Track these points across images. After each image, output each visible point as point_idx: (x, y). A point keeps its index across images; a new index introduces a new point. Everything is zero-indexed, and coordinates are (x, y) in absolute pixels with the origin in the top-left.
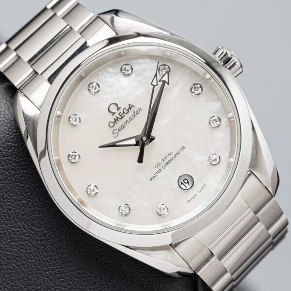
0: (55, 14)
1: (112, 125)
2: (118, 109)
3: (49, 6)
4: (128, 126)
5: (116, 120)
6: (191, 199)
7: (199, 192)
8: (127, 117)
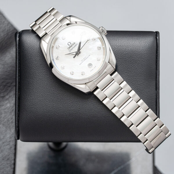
0: (51, 14)
1: (69, 48)
2: (71, 44)
3: (48, 11)
4: (73, 49)
5: (70, 47)
6: (92, 70)
7: (94, 68)
8: (73, 46)
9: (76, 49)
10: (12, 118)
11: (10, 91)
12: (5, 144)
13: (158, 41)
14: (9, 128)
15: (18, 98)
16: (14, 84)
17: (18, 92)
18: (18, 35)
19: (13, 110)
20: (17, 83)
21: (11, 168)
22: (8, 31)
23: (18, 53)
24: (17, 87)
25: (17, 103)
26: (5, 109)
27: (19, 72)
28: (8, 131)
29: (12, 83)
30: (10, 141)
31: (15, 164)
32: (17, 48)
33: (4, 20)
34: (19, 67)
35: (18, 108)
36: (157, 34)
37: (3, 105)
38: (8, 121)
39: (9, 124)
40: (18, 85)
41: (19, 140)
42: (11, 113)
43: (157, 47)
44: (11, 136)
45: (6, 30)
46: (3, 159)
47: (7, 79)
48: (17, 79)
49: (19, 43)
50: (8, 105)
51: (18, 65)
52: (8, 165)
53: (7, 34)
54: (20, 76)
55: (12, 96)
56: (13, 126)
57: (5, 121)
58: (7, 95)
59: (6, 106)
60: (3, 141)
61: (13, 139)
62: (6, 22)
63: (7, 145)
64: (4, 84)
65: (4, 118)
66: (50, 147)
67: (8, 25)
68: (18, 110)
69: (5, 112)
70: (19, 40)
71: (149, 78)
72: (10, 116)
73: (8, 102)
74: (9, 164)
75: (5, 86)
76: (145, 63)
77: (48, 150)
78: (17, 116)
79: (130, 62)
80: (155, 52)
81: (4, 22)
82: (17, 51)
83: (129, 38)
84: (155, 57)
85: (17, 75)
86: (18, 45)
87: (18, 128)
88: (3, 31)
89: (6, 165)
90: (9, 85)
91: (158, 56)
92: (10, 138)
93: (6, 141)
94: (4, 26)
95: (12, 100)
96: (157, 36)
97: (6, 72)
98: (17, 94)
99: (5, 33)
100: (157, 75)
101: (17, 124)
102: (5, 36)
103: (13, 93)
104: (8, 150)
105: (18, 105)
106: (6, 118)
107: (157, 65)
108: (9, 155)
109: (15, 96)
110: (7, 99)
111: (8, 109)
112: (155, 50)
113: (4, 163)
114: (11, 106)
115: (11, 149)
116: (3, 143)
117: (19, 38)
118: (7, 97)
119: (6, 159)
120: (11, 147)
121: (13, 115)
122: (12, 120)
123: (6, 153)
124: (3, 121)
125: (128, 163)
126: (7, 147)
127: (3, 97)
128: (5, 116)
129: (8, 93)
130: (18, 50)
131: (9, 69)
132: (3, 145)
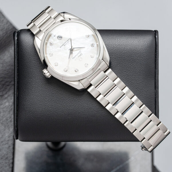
10: (10, 117)
11: (9, 90)
12: (4, 143)
13: (157, 40)
14: (8, 127)
15: (17, 98)
16: (13, 83)
17: (17, 91)
18: (16, 34)
19: (11, 109)
20: (16, 83)
21: (10, 168)
22: (6, 29)
23: (17, 52)
24: (16, 87)
25: (16, 103)
26: (4, 108)
27: (17, 72)
28: (7, 130)
29: (10, 82)
30: (8, 140)
31: (13, 163)
32: (16, 48)
33: (3, 19)
34: (17, 67)
35: (17, 107)
36: (156, 32)
37: (2, 104)
38: (7, 120)
39: (8, 124)
40: (17, 85)
41: (18, 140)
42: (9, 112)
43: (156, 46)
44: (10, 135)
45: (5, 29)
46: (2, 159)
47: (5, 78)
48: (16, 79)
49: (17, 43)
50: (7, 104)
51: (16, 64)
52: (6, 165)
53: (6, 33)
54: (19, 75)
55: (11, 95)
56: (12, 125)
57: (3, 120)
58: (6, 94)
59: (5, 105)
60: (2, 140)
61: (12, 138)
62: (5, 21)
63: (5, 144)
64: (3, 83)
65: (2, 117)
66: (48, 147)
67: (7, 24)
68: (17, 109)
69: (4, 111)
70: (17, 39)
71: (148, 77)
72: (8, 115)
73: (7, 101)
74: (8, 164)
75: (4, 85)
76: (144, 62)
77: (47, 149)
78: (16, 115)
79: (130, 61)
80: (154, 51)
81: (3, 21)
82: (16, 51)
83: (128, 37)
84: (154, 56)
85: (16, 75)
86: (16, 45)
87: (17, 127)
88: (2, 30)
89: (5, 164)
90: (7, 84)
91: (157, 55)
92: (9, 137)
93: (5, 140)
94: (3, 24)
95: (11, 99)
96: (156, 35)
97: (5, 70)
98: (16, 94)
99: (4, 32)
100: (156, 74)
101: (16, 124)
102: (4, 35)
103: (11, 92)
104: (6, 149)
105: (17, 104)
106: (4, 117)
107: (156, 64)
108: (8, 154)
109: (13, 95)
110: (6, 98)
111: (7, 108)
112: (154, 48)
113: (2, 162)
114: (9, 105)
115: (10, 148)
116: (2, 142)
117: (17, 37)
118: (6, 96)
119: (5, 158)
120: (10, 146)
121: (12, 115)
122: (10, 119)
123: (5, 152)
124: (2, 120)
125: (127, 162)
126: (5, 146)
127: (2, 96)
128: (4, 115)
129: (7, 92)
130: (16, 49)
131: (7, 68)
132: (2, 144)
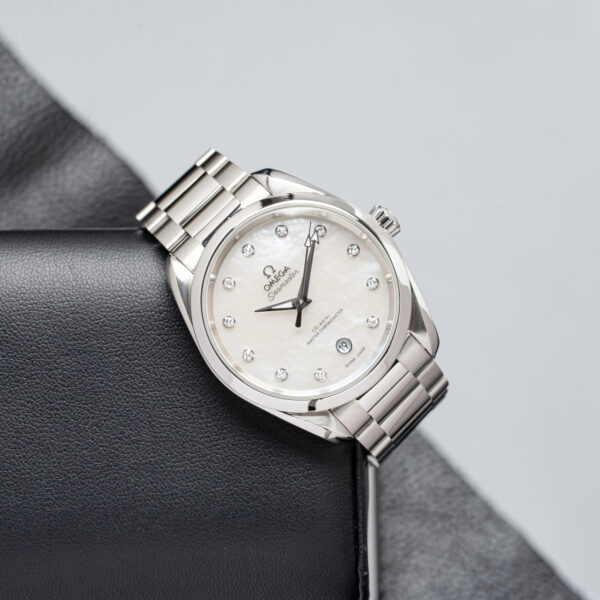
0: (206, 173)
1: (267, 288)
2: (274, 271)
3: (199, 164)
4: (284, 289)
5: (272, 283)
6: (350, 363)
7: (358, 355)
8: (283, 280)
9: (292, 291)
